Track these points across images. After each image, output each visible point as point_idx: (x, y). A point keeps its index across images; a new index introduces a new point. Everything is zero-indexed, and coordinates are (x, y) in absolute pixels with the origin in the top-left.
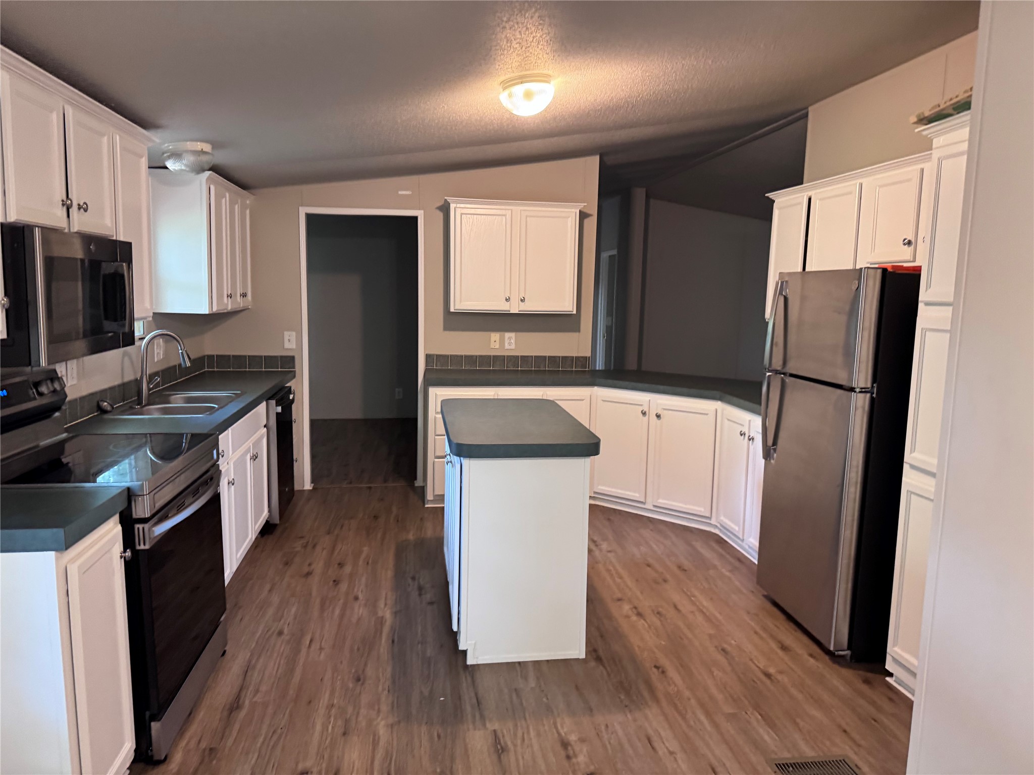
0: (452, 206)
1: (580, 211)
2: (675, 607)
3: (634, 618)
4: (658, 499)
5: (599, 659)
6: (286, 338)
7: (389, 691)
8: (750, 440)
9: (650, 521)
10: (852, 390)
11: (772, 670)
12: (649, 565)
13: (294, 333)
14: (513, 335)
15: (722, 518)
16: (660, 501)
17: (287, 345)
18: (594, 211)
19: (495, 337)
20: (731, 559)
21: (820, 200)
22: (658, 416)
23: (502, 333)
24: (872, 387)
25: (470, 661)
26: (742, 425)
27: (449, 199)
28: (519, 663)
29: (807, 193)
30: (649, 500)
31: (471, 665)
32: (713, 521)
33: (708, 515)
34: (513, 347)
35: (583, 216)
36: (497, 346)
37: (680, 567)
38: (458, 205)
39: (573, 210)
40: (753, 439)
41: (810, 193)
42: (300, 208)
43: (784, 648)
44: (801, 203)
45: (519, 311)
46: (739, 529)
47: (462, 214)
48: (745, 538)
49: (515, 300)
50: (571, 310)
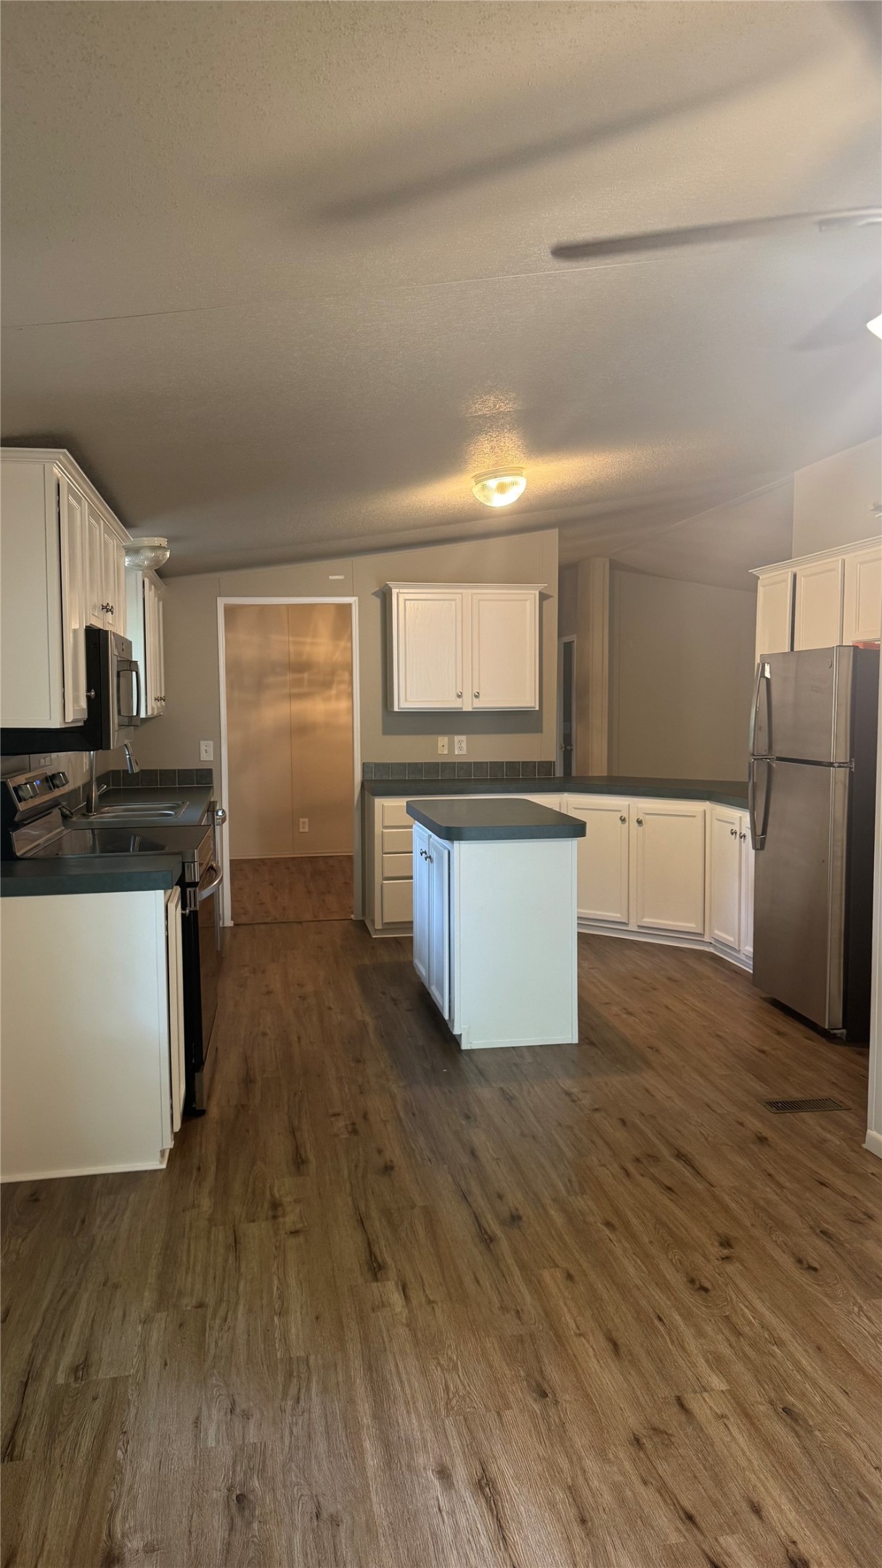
0: (395, 591)
1: (540, 592)
2: (667, 1007)
3: (625, 1016)
4: (643, 918)
5: (592, 1044)
6: (203, 748)
7: (392, 1067)
8: (741, 837)
9: (635, 944)
10: (831, 765)
11: (766, 1048)
12: (636, 978)
13: (211, 742)
14: (463, 738)
15: (716, 932)
16: (646, 920)
17: (204, 757)
18: (555, 593)
19: (443, 741)
20: (726, 972)
21: (804, 576)
22: (640, 822)
23: (451, 736)
24: (851, 761)
25: (464, 1046)
26: (733, 823)
27: (391, 584)
28: (513, 1047)
29: (792, 569)
30: (632, 921)
31: (465, 1050)
32: (707, 939)
33: (700, 931)
34: (464, 752)
35: (543, 597)
36: (446, 752)
37: (669, 979)
38: (402, 591)
39: (532, 592)
40: (745, 836)
41: (795, 569)
42: (218, 598)
43: (779, 1033)
44: (785, 581)
45: (473, 709)
46: (735, 940)
47: (405, 600)
48: (741, 948)
49: (468, 696)
50: (533, 705)
